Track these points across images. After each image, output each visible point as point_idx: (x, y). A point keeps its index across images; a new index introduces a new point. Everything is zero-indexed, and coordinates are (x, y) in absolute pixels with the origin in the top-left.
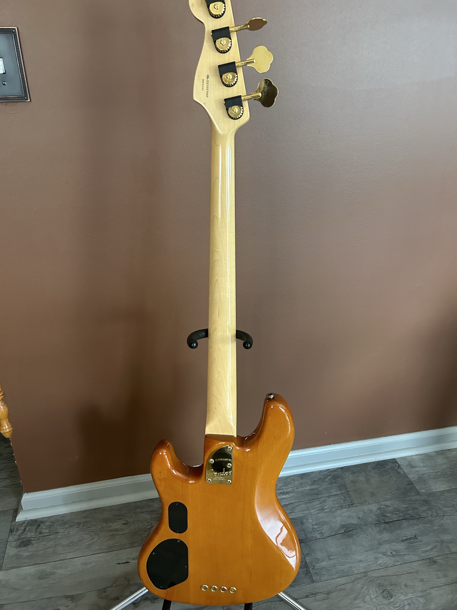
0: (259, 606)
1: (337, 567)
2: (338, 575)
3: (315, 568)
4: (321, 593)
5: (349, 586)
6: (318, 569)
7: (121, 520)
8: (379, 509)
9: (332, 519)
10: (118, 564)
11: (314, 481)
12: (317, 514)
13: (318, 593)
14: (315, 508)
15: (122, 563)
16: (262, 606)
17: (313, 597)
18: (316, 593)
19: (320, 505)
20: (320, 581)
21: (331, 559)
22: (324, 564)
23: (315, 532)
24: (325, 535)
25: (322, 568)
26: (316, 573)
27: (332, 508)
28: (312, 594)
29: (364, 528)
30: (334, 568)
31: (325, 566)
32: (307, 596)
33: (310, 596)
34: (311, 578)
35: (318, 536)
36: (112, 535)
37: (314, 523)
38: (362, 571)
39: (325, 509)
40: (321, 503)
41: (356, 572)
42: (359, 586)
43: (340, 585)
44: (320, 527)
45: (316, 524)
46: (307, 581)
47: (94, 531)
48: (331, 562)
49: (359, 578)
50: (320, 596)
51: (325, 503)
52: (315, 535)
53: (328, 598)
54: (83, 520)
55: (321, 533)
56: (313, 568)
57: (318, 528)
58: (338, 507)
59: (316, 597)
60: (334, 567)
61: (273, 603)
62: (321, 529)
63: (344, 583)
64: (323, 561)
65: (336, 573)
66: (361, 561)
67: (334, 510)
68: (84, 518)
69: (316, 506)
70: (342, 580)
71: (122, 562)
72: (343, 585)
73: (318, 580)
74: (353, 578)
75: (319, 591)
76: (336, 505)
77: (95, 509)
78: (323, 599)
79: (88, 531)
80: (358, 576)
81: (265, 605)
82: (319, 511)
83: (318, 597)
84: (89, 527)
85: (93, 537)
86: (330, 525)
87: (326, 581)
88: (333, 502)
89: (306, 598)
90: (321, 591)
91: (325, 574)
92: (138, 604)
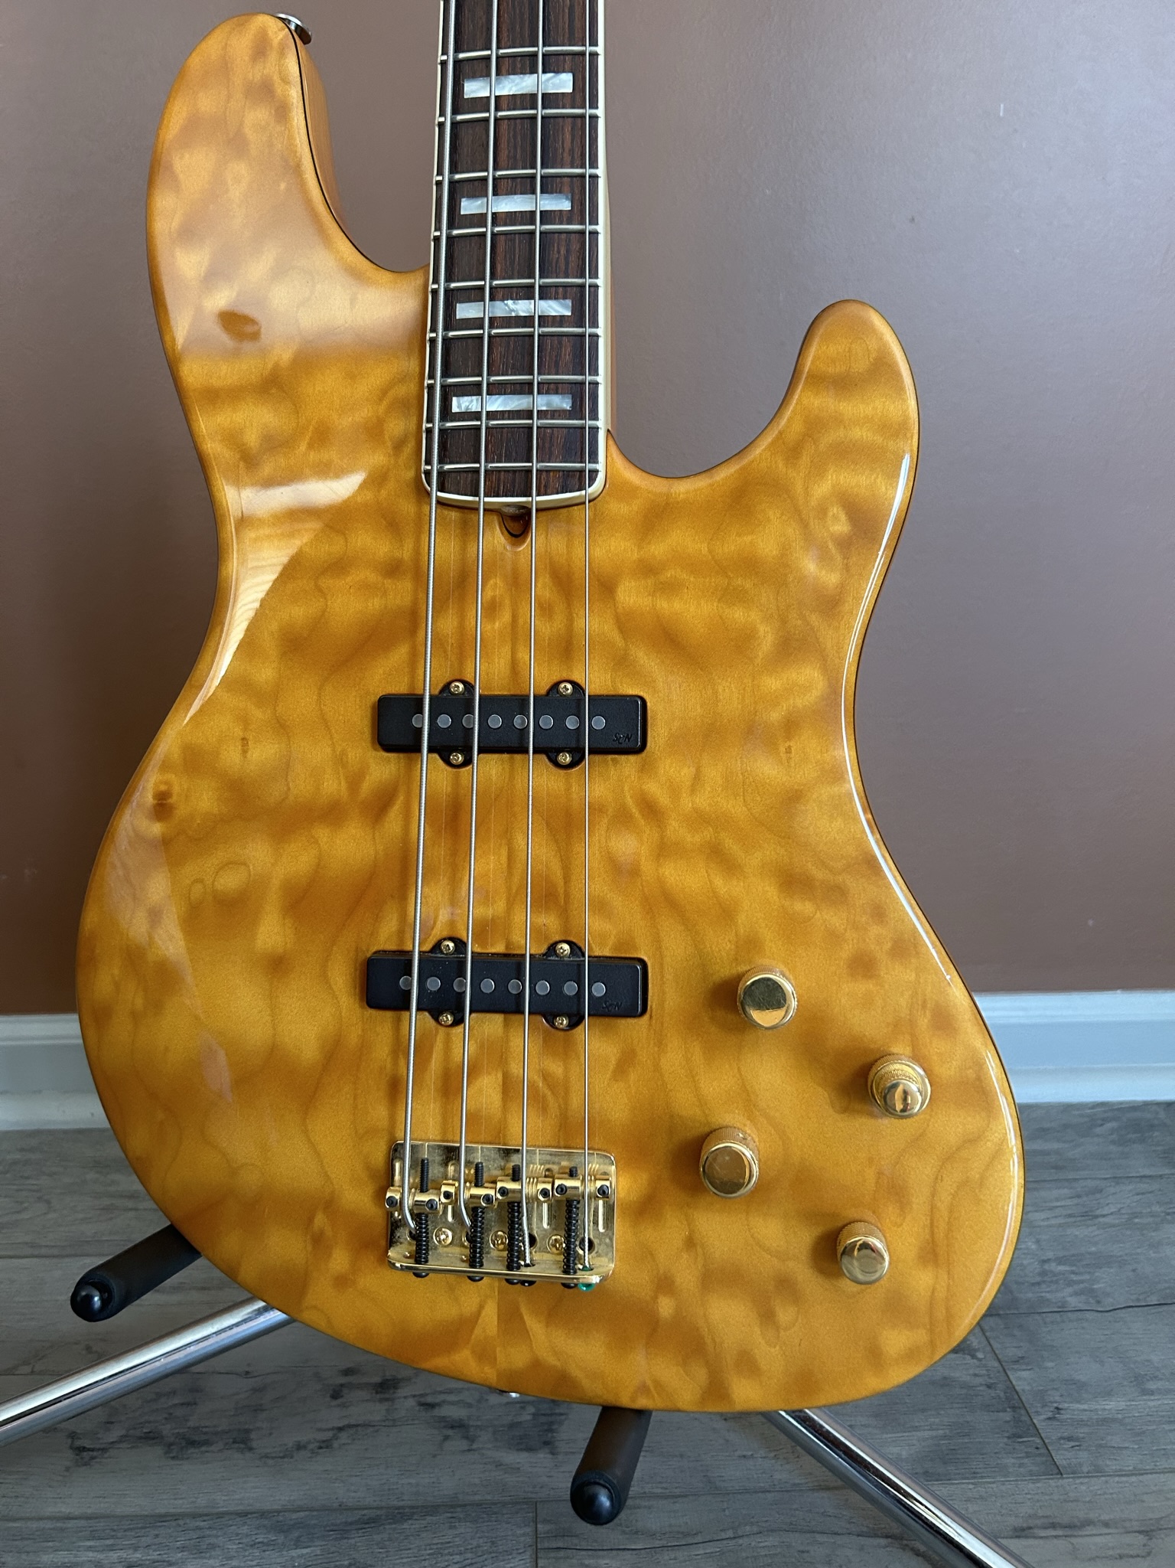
0: (741, 1541)
3: (1065, 1416)
4: (1106, 1525)
6: (1081, 1423)
9: (1139, 1251)
12: (1060, 1225)
13: (1089, 1523)
14: (1051, 1209)
16: (753, 1544)
17: (1056, 1537)
18: (1079, 1524)
19: (1076, 1201)
20: (1098, 1471)
21: (1152, 1393)
22: (1112, 1405)
23: (1054, 1287)
24: (1108, 1303)
25: (1105, 1421)
26: (1070, 1439)
27: (1135, 1215)
28: (1054, 1526)
31: (1120, 1416)
32: (1023, 1530)
33: (1043, 1533)
34: (1040, 1455)
35: (1074, 1302)
37: (1050, 1255)
39: (1104, 1216)
40: (1079, 1196)
44: (1082, 1270)
45: (1060, 1261)
46: (1021, 1465)
48: (1151, 1404)
50: (1098, 1539)
51: (1098, 1196)
52: (1060, 1295)
53: (1149, 1554)
55: (1091, 1292)
56: (1050, 1414)
57: (1073, 1272)
58: (1168, 1214)
59: (1074, 1540)
61: (820, 1538)
62: (1087, 1277)
64: (1108, 1394)
67: (1145, 1221)
68: (22, 1150)
69: (1058, 1204)
73: (1085, 1469)
75: (1092, 1516)
76: (1156, 1208)
78: (1118, 1552)
81: (771, 1540)
82: (1073, 1220)
83: (1087, 1539)
86: (1134, 1271)
87: (1133, 1479)
88: (1139, 1197)
89: (1018, 1537)
90: (1105, 1517)
91: (1126, 1448)
92: (95, 1453)
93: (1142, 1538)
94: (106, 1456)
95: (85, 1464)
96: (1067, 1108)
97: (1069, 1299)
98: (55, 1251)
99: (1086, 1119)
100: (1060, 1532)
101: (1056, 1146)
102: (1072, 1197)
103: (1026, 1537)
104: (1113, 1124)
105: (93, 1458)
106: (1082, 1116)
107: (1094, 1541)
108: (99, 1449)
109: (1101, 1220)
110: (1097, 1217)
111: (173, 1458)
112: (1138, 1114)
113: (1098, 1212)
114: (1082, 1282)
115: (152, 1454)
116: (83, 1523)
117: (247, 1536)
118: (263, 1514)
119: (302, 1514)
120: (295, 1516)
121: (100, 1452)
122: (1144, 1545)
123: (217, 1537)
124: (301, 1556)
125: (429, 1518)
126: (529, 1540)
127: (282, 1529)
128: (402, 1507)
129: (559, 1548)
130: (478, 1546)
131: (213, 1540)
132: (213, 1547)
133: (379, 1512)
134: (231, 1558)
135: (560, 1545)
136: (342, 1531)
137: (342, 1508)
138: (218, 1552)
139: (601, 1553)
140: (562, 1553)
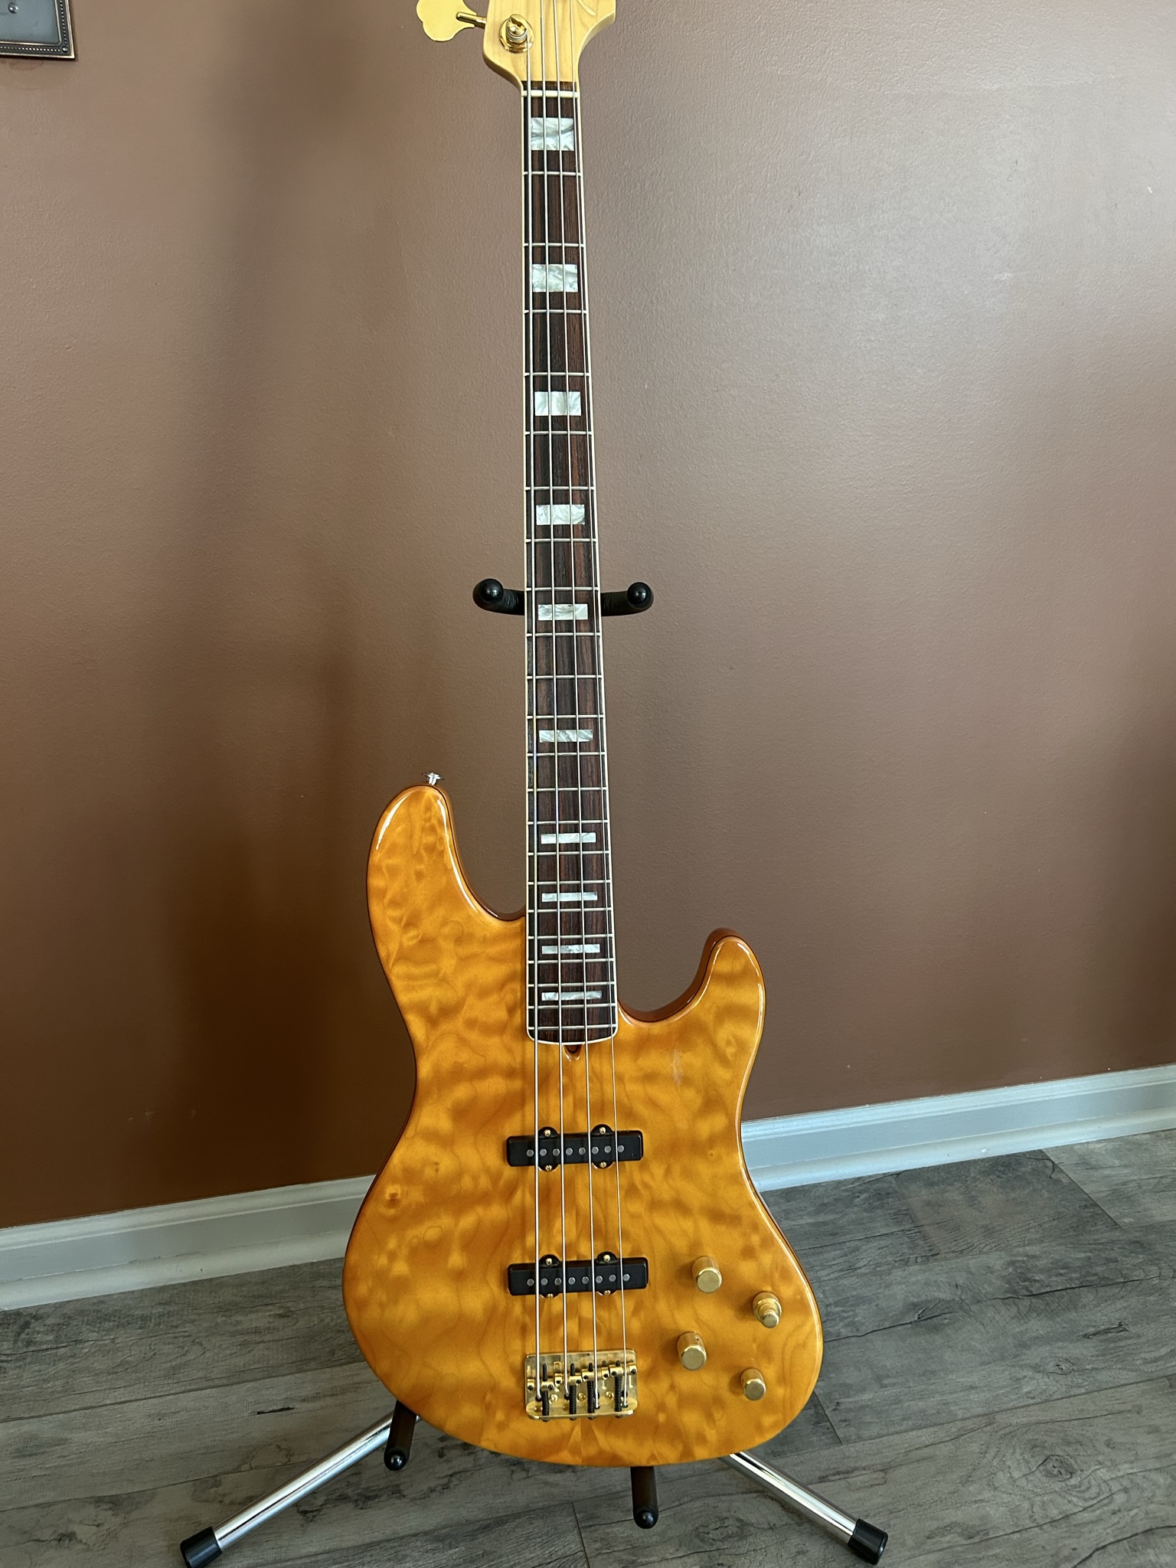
0: (683, 1506)
1: (906, 1404)
2: (910, 1423)
3: (843, 1407)
4: (864, 1469)
5: (945, 1450)
6: (850, 1410)
7: (270, 1308)
8: (1012, 1263)
9: (879, 1291)
10: (259, 1413)
11: (824, 1205)
12: (836, 1278)
13: (856, 1469)
14: (830, 1266)
15: (270, 1412)
16: (690, 1506)
17: (840, 1479)
18: (850, 1470)
19: (844, 1258)
20: (860, 1438)
21: (886, 1386)
22: (866, 1397)
23: (833, 1323)
24: (863, 1330)
25: (862, 1407)
26: (845, 1421)
27: (878, 1265)
28: (838, 1473)
29: (974, 1308)
30: (896, 1406)
31: (870, 1403)
32: (823, 1477)
33: (832, 1478)
34: (831, 1432)
35: (844, 1332)
36: (244, 1344)
37: (831, 1300)
38: (979, 1410)
39: (860, 1268)
40: (846, 1255)
41: (960, 1414)
42: (975, 1447)
43: (917, 1447)
44: (849, 1309)
45: (836, 1304)
46: (821, 1440)
47: (190, 1336)
48: (886, 1393)
49: (972, 1430)
50: (861, 1478)
51: (857, 1253)
52: (837, 1328)
53: (885, 1482)
54: (160, 1309)
55: (852, 1324)
56: (834, 1407)
57: (844, 1311)
58: (896, 1262)
59: (849, 1480)
60: (897, 1404)
61: (723, 1498)
62: (851, 1313)
63: (927, 1443)
64: (863, 1390)
65: (904, 1419)
66: (972, 1388)
67: (883, 1268)
68: (160, 1304)
69: (835, 1262)
70: (925, 1436)
71: (271, 1409)
72: (926, 1447)
73: (853, 1438)
74: (954, 1430)
75: (857, 1465)
76: (889, 1259)
77: (194, 1283)
78: (871, 1483)
79: (172, 1335)
80: (969, 1424)
81: (698, 1504)
82: (843, 1273)
83: (855, 1479)
84: (176, 1327)
85: (186, 1348)
86: (877, 1305)
87: (878, 1440)
88: (880, 1251)
89: (821, 1482)
90: (864, 1465)
91: (873, 1422)
92: (314, 1514)
93: (882, 1474)
94: (321, 1513)
95: (311, 1521)
96: (838, 1184)
97: (842, 1330)
98: (225, 1381)
99: (847, 1193)
100: (841, 1476)
101: (832, 1217)
102: (841, 1257)
103: (825, 1481)
104: (863, 1196)
105: (314, 1516)
106: (846, 1190)
107: (858, 1479)
108: (316, 1511)
109: (859, 1271)
110: (856, 1269)
111: (361, 1509)
112: (880, 1185)
113: (857, 1266)
114: (849, 1317)
115: (348, 1508)
116: (326, 1556)
117: (422, 1547)
118: (426, 1533)
119: (448, 1530)
120: (443, 1531)
121: (317, 1512)
122: (883, 1478)
123: (405, 1550)
124: (455, 1553)
125: (517, 1520)
126: (574, 1524)
127: (439, 1539)
128: (502, 1517)
129: (591, 1526)
130: (548, 1532)
131: (404, 1553)
132: (406, 1556)
133: (489, 1522)
134: (418, 1561)
135: (591, 1523)
136: (472, 1536)
137: (468, 1522)
138: (408, 1559)
139: (613, 1525)
140: (593, 1528)
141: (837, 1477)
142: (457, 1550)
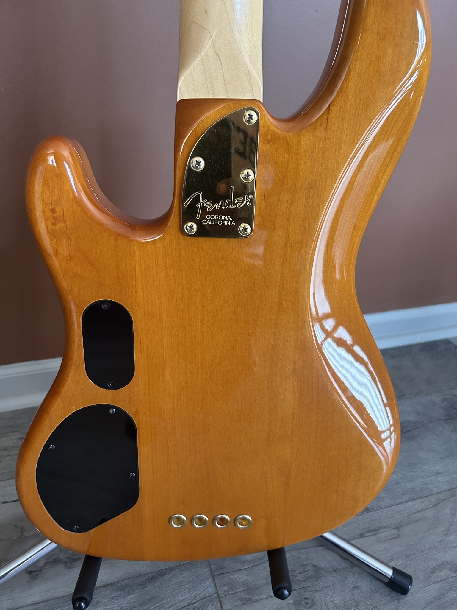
1: (403, 485)
2: (407, 497)
5: (430, 513)
10: (4, 503)
15: (12, 502)
20: (379, 507)
29: (430, 425)
30: (397, 486)
32: (362, 534)
33: (368, 535)
38: (446, 487)
41: (435, 490)
42: (447, 511)
43: (414, 512)
49: (444, 500)
50: (384, 534)
53: (399, 536)
60: (396, 484)
63: (420, 509)
65: (403, 494)
66: (438, 473)
70: (417, 505)
71: (12, 500)
72: (419, 512)
73: (375, 507)
74: (433, 500)
75: (381, 525)
78: (391, 537)
80: (442, 496)
83: (381, 534)
93: (396, 531)
94: (43, 572)
95: (35, 579)
111: (69, 568)
130: (193, 580)
133: (154, 574)
141: (370, 534)
142: (133, 596)
